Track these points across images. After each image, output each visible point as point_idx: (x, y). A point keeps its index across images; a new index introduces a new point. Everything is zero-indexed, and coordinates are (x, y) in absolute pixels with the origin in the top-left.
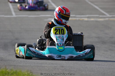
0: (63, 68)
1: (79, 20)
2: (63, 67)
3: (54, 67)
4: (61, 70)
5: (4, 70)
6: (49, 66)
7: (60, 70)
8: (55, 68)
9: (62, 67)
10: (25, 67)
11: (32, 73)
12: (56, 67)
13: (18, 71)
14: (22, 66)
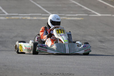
9: (5, 66)
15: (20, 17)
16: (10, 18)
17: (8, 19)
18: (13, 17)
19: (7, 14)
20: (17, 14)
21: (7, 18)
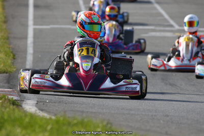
0: (168, 118)
2: (168, 116)
3: (152, 115)
4: (163, 121)
5: (61, 119)
6: (144, 113)
7: (161, 121)
8: (154, 118)
10: (101, 115)
11: (111, 124)
12: (155, 116)
13: (86, 120)
14: (95, 112)
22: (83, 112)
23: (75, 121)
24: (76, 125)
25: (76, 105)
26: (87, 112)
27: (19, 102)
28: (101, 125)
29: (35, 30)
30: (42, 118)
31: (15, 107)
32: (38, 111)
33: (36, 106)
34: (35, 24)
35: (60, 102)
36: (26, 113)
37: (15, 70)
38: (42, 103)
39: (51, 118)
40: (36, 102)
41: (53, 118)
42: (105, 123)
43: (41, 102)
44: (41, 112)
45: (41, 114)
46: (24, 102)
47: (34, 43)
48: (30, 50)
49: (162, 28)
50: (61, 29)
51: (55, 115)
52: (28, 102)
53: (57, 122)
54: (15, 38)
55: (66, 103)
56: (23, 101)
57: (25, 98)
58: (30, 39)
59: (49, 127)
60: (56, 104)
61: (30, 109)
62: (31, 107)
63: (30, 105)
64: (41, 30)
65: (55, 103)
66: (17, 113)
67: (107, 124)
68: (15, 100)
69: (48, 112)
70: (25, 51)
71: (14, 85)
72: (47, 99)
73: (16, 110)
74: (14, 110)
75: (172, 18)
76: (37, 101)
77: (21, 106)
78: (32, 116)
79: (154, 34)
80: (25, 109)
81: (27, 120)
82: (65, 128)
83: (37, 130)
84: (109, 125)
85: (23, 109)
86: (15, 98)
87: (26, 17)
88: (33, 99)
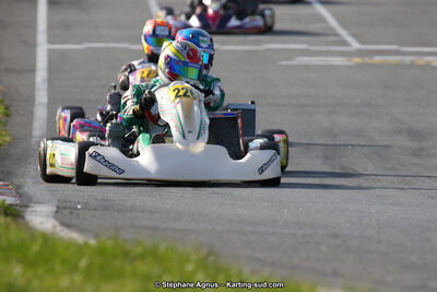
0: (338, 241)
1: (413, 65)
2: (336, 236)
3: (304, 235)
4: (328, 247)
5: (110, 244)
6: (286, 231)
7: (324, 248)
9: (333, 236)
10: (193, 236)
12: (310, 235)
13: (162, 248)
14: (181, 230)
15: (407, 59)
16: (367, 60)
17: (358, 65)
18: (378, 59)
19: (355, 45)
20: (395, 47)
21: (357, 60)
22: (155, 229)
23: (138, 250)
24: (142, 257)
25: (140, 215)
26: (165, 229)
27: (18, 208)
28: (194, 258)
29: (50, 52)
30: (69, 244)
31: (9, 219)
32: (59, 228)
33: (55, 218)
34: (50, 41)
35: (106, 208)
36: (32, 233)
37: (8, 139)
38: (68, 211)
39: (86, 244)
40: (55, 209)
41: (92, 242)
42: (203, 253)
43: (65, 208)
44: (66, 230)
45: (66, 234)
46: (30, 209)
47: (50, 81)
48: (42, 97)
49: (323, 48)
50: (107, 50)
51: (96, 236)
52: (38, 208)
53: (101, 251)
54: (7, 70)
55: (119, 211)
56: (28, 206)
57: (30, 200)
58: (41, 74)
59: (83, 263)
60: (99, 213)
61: (42, 223)
62: (43, 219)
63: (42, 216)
64: (63, 53)
65: (95, 209)
66: (15, 234)
67: (209, 254)
68: (11, 205)
69: (81, 230)
70: (31, 100)
71: (8, 173)
72: (79, 203)
73: (13, 227)
74: (7, 226)
75: (344, 24)
76: (58, 207)
77: (23, 218)
78: (47, 239)
79: (306, 60)
80: (31, 225)
81: (36, 247)
82: (117, 263)
83: (58, 268)
84: (212, 258)
85: (27, 224)
86: (9, 200)
87: (33, 26)
88: (49, 202)
